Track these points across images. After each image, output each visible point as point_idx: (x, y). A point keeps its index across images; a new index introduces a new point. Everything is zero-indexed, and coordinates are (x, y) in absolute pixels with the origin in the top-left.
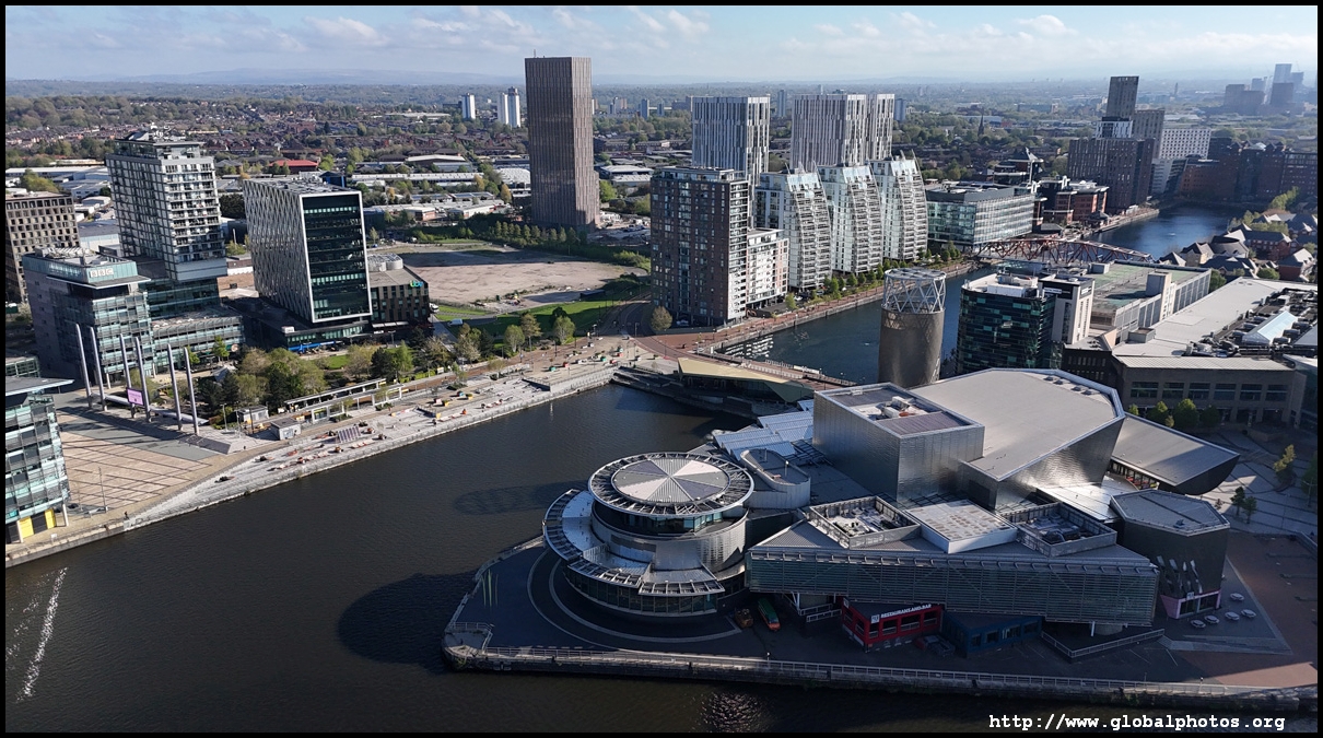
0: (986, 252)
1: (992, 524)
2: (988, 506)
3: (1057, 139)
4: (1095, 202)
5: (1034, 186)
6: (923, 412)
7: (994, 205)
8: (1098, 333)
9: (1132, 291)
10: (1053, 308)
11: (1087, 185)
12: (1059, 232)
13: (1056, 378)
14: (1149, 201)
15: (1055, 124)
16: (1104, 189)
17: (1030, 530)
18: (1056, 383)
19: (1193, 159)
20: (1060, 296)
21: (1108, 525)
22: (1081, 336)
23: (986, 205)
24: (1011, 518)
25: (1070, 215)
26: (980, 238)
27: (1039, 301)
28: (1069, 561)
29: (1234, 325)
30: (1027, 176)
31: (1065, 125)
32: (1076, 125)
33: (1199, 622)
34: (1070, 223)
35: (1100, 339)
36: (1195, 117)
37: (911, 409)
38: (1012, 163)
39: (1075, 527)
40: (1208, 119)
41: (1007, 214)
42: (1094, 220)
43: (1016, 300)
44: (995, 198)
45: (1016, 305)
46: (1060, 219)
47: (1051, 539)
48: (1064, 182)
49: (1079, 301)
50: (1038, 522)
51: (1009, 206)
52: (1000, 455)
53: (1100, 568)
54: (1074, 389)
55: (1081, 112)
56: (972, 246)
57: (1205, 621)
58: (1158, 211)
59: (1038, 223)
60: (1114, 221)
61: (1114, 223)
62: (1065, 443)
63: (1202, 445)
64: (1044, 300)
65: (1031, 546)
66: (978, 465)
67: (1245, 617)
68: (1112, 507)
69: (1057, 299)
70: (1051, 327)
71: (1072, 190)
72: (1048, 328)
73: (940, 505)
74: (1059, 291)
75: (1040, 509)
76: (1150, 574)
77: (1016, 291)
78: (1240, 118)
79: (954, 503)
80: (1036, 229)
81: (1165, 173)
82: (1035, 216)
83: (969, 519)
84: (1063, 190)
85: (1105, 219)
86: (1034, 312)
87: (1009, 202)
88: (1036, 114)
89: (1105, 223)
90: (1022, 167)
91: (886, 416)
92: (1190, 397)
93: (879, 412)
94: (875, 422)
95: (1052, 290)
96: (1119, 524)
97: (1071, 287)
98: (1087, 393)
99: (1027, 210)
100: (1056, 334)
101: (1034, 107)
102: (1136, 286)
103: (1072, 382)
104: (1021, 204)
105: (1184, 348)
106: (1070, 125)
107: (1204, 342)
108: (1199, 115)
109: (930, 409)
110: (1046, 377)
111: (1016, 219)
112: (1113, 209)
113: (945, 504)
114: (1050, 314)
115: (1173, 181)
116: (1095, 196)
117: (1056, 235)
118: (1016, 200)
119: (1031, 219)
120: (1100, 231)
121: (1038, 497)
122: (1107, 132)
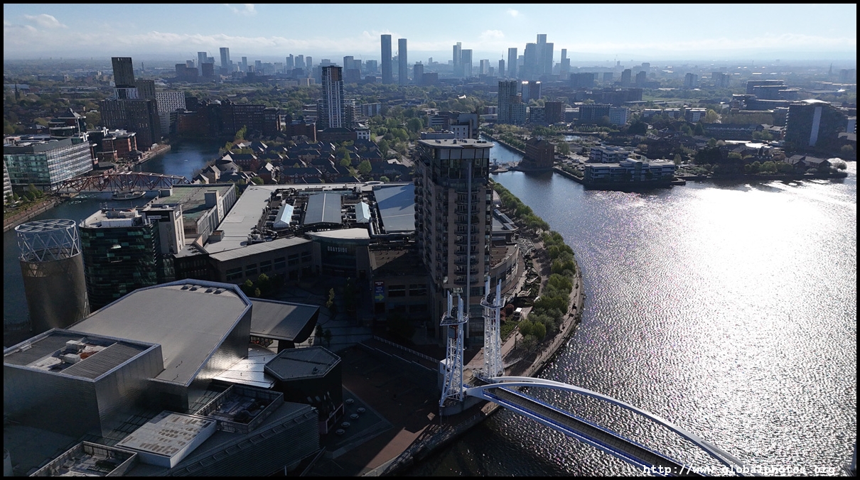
0: (63, 189)
1: (195, 425)
2: (183, 409)
3: (80, 100)
4: (129, 144)
5: (85, 136)
6: (99, 349)
7: (60, 153)
8: (192, 240)
9: (196, 206)
10: (158, 230)
11: (122, 133)
12: (113, 167)
13: (190, 287)
14: (163, 140)
15: (72, 90)
16: (133, 135)
17: (222, 415)
18: (192, 290)
19: (180, 111)
20: (161, 220)
21: (273, 389)
22: (182, 246)
23: (54, 153)
24: (205, 413)
25: (115, 154)
26: (55, 178)
27: (147, 227)
28: (262, 431)
29: (263, 217)
30: (77, 129)
31: (79, 90)
32: (87, 90)
33: (341, 431)
34: (117, 159)
35: (194, 245)
36: (163, 84)
37: (88, 349)
38: (62, 120)
39: (253, 400)
40: (171, 85)
41: (72, 158)
42: (133, 157)
43: (129, 229)
44: (58, 147)
45: (129, 234)
46: (109, 157)
47: (240, 418)
48: (105, 131)
49: (175, 222)
50: (224, 407)
51: (71, 152)
52: (178, 363)
53: (283, 426)
54: (207, 292)
55: (86, 80)
56: (50, 185)
57: (343, 428)
58: (170, 146)
59: (96, 162)
60: (146, 156)
61: (147, 156)
62: (222, 337)
63: (295, 307)
64: (151, 226)
65: (231, 430)
66: (163, 378)
67: (360, 413)
68: (267, 374)
69: (159, 223)
70: (160, 244)
71: (112, 137)
72: (158, 245)
73: (145, 426)
74: (159, 217)
75: (222, 396)
76: (314, 416)
77: (126, 222)
78: (189, 84)
79: (155, 418)
80: (96, 167)
81: (167, 121)
82: (92, 158)
83: (176, 429)
84: (106, 137)
85: (140, 155)
86: (147, 237)
87: (71, 149)
88: (54, 83)
89: (141, 157)
90: (72, 122)
91: (68, 364)
92: (262, 272)
93: (58, 361)
94: (61, 373)
95: (154, 217)
96: (279, 384)
97: (167, 213)
98: (218, 292)
99: (86, 154)
100: (165, 248)
101: (51, 78)
102: (196, 202)
103: (203, 286)
104: (80, 150)
105: (246, 239)
106: (83, 90)
107: (255, 233)
108: (165, 83)
109: (105, 342)
110: (182, 286)
111: (77, 162)
112: (144, 148)
113: (148, 423)
114: (157, 235)
115: (173, 126)
116: (129, 139)
117: (112, 169)
118: (76, 148)
119: (90, 160)
120: (140, 163)
121: (216, 385)
122: (122, 95)
